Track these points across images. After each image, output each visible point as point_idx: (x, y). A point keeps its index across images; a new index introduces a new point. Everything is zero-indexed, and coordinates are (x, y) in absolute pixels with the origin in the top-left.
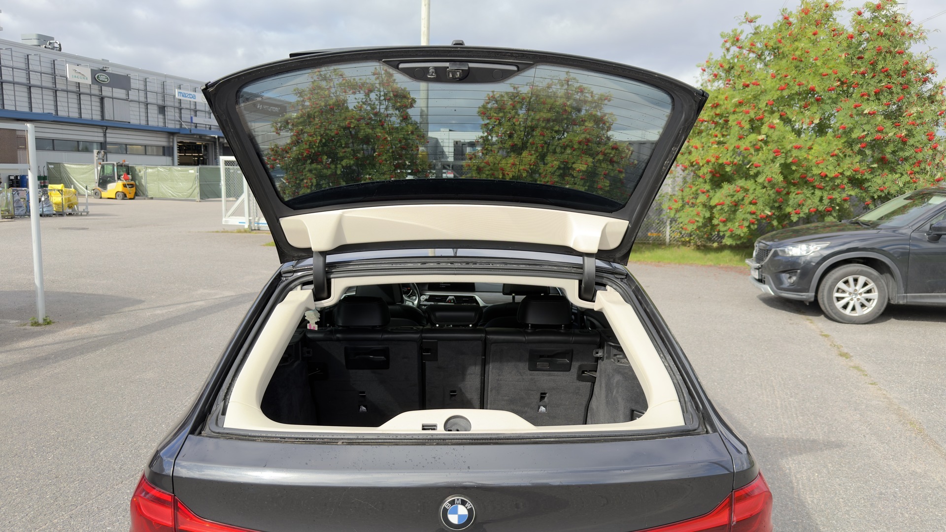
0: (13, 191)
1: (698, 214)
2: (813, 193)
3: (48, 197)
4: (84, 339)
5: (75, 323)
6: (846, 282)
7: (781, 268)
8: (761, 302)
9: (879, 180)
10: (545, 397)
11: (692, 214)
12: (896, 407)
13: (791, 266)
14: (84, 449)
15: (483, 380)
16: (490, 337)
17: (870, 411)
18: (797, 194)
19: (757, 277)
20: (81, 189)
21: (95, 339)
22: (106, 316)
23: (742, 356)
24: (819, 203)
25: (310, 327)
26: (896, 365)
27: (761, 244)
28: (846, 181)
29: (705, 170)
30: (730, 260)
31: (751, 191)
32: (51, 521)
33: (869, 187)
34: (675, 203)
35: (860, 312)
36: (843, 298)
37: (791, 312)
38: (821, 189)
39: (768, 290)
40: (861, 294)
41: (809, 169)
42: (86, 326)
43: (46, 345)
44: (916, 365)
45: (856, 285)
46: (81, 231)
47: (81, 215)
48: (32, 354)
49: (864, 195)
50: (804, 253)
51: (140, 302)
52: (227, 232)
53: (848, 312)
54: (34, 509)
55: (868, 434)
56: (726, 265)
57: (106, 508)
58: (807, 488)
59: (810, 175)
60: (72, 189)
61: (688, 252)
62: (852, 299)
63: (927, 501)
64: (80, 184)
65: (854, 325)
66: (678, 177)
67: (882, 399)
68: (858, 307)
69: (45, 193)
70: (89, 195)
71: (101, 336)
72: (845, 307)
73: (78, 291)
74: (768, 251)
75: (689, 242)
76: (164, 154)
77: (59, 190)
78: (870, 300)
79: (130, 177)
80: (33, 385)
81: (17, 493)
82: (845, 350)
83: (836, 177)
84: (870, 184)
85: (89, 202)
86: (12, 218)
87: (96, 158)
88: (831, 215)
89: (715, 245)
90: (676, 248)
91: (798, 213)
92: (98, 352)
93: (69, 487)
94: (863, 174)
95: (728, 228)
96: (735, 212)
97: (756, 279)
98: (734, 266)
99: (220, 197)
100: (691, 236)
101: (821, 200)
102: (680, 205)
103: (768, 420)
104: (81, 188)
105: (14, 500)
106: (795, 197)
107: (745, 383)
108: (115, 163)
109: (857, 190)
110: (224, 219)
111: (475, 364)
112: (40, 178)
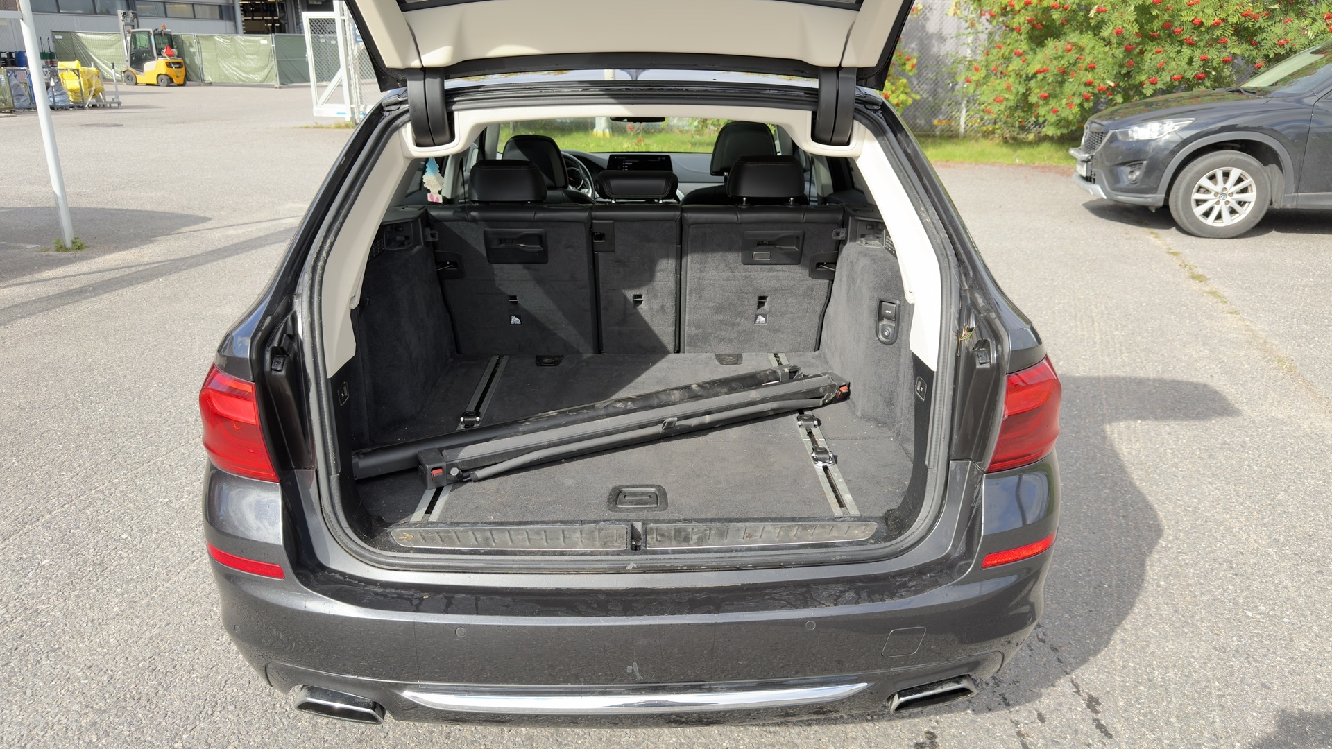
0: (8, 72)
1: (1008, 88)
2: (1179, 52)
3: (60, 80)
4: (132, 267)
5: (117, 247)
6: (1213, 178)
7: (1120, 159)
8: (1087, 211)
9: (1278, 29)
10: (764, 303)
11: (999, 88)
12: (1261, 341)
13: (1135, 155)
14: (145, 399)
15: (678, 280)
16: (688, 215)
17: (1224, 346)
18: (1157, 52)
19: (1084, 174)
20: (106, 71)
21: (147, 267)
22: (159, 238)
23: (1053, 280)
24: (1186, 67)
25: (432, 198)
26: (1269, 289)
27: (1094, 125)
28: (1230, 31)
29: (1021, 20)
30: (1050, 158)
31: (1087, 51)
32: (110, 481)
33: (1263, 40)
34: (975, 72)
35: (1228, 221)
36: (1205, 201)
37: (1129, 224)
38: (1191, 44)
39: (1097, 192)
40: (1231, 194)
41: (1176, 14)
42: (133, 250)
43: (79, 275)
44: (1298, 289)
45: (1225, 181)
46: (113, 128)
47: (110, 107)
48: (61, 286)
49: (1254, 53)
50: (1155, 136)
51: (206, 219)
52: (322, 127)
53: (1210, 221)
54: (86, 468)
55: (1217, 373)
56: (1043, 163)
57: (181, 466)
58: (1125, 438)
59: (1177, 23)
60: (93, 69)
61: (991, 147)
62: (1218, 203)
63: (1287, 452)
64: (105, 63)
65: (1217, 240)
66: (982, 32)
67: (1243, 332)
68: (1226, 214)
69: (54, 74)
70: (118, 81)
71: (154, 263)
72: (1207, 214)
73: (116, 207)
74: (1103, 134)
75: (993, 132)
76: (221, 18)
77: (73, 70)
78: (1245, 203)
79: (175, 51)
80: (68, 324)
81: (61, 450)
82: (1200, 272)
83: (1216, 25)
84: (1264, 35)
85: (119, 90)
86: (11, 112)
87: (122, 24)
88: (1203, 84)
89: (1031, 137)
90: (973, 141)
91: (1154, 83)
92: (153, 283)
93: (130, 442)
94: (1255, 19)
95: (1051, 107)
96: (1061, 83)
97: (1083, 177)
98: (1054, 164)
99: (308, 80)
100: (995, 123)
101: (1190, 62)
102: (983, 75)
103: (1080, 358)
104: (106, 69)
105: (58, 458)
106: (1153, 58)
107: (1054, 313)
108: (151, 31)
109: (1245, 46)
110: (315, 109)
111: (667, 257)
112: (44, 56)
